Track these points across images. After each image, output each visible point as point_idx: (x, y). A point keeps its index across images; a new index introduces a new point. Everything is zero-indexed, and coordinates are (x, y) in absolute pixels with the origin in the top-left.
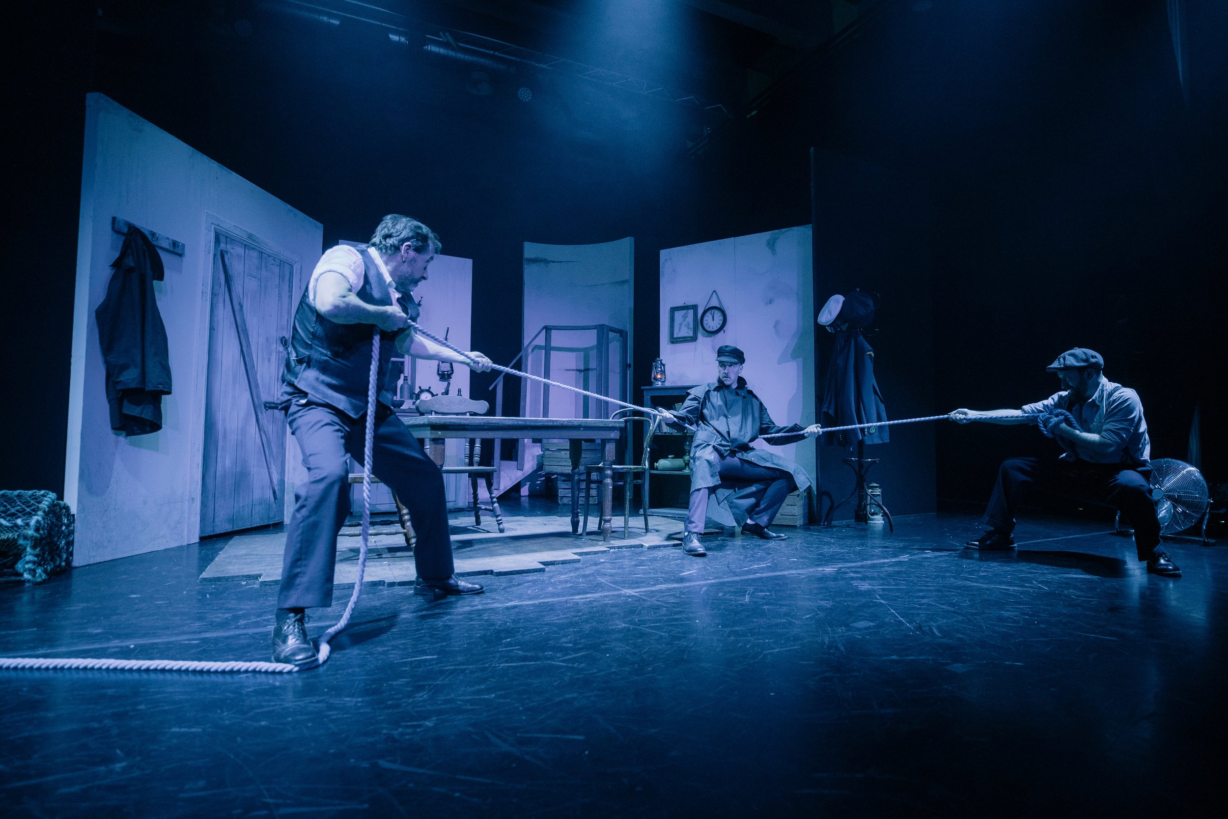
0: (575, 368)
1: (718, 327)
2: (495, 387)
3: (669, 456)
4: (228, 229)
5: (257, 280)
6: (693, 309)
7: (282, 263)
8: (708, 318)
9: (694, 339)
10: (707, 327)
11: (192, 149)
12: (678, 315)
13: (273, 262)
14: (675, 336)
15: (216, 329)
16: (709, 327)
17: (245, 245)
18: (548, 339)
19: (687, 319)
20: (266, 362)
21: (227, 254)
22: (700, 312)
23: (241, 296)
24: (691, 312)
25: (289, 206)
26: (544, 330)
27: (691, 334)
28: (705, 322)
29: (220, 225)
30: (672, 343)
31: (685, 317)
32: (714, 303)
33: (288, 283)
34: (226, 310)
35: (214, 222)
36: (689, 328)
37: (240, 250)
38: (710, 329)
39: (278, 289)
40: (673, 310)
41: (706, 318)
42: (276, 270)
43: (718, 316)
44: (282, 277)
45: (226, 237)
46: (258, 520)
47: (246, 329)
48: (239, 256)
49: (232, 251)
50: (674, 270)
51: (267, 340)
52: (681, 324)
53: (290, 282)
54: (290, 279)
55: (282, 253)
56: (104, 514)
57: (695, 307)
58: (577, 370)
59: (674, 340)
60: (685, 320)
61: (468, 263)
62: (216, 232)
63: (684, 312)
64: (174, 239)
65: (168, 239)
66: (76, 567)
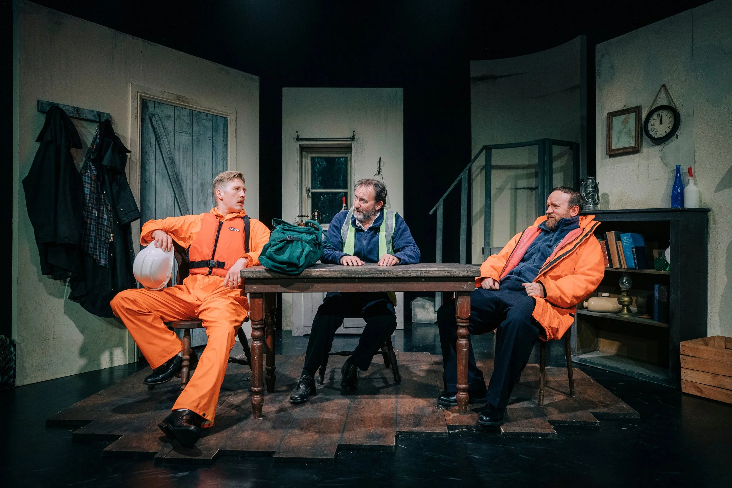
0: (526, 187)
1: (668, 132)
2: (436, 211)
3: (603, 295)
4: (155, 95)
5: (188, 135)
6: (635, 111)
7: (214, 118)
8: (654, 122)
9: (635, 150)
10: (653, 134)
11: (113, 31)
12: (617, 122)
13: (205, 117)
14: (613, 148)
15: (148, 182)
16: (656, 133)
17: (175, 106)
18: (488, 158)
19: (629, 126)
20: (202, 204)
21: (155, 116)
22: (644, 114)
23: (173, 150)
24: (633, 115)
25: (220, 66)
26: (485, 150)
27: (633, 144)
28: (650, 127)
29: (146, 92)
30: (611, 156)
31: (625, 122)
32: (662, 101)
33: (222, 133)
34: (158, 165)
35: (140, 91)
36: (630, 136)
37: (170, 111)
38: (658, 136)
39: (211, 141)
40: (611, 115)
41: (651, 121)
42: (209, 124)
43: (668, 119)
44: (215, 129)
45: (154, 102)
46: (199, 340)
47: (178, 179)
48: (169, 117)
49: (161, 114)
50: (612, 67)
51: (202, 186)
52: (620, 132)
53: (224, 132)
54: (224, 130)
55: (214, 108)
56: (43, 343)
57: (637, 110)
58: (528, 188)
59: (612, 154)
60: (625, 127)
61: (400, 91)
62: (143, 99)
63: (623, 117)
64: (98, 110)
65: (92, 111)
66: (19, 387)
